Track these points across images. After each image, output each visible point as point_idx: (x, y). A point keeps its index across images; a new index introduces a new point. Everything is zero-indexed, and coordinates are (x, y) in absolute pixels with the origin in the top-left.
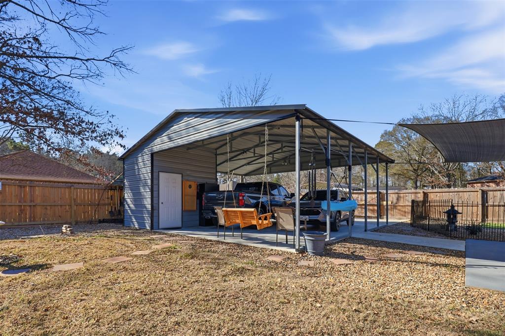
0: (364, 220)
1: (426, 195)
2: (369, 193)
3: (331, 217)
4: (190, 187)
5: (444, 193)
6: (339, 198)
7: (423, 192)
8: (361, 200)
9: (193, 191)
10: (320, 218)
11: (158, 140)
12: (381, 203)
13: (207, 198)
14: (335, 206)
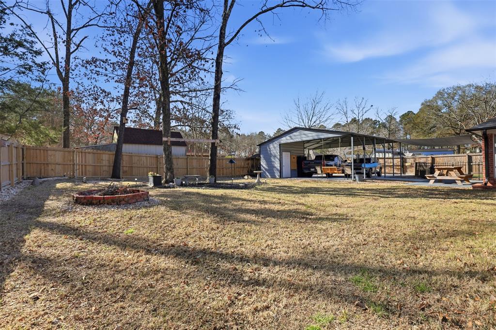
0: (392, 175)
1: (433, 159)
2: (395, 158)
3: (366, 171)
4: (294, 158)
5: (449, 158)
6: (372, 162)
7: (432, 157)
8: (391, 163)
9: (295, 160)
10: (361, 171)
11: (284, 138)
12: (404, 164)
13: (304, 163)
14: (368, 166)
